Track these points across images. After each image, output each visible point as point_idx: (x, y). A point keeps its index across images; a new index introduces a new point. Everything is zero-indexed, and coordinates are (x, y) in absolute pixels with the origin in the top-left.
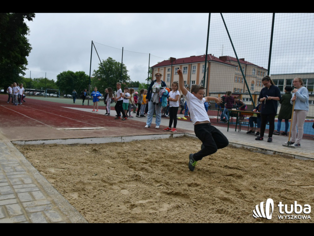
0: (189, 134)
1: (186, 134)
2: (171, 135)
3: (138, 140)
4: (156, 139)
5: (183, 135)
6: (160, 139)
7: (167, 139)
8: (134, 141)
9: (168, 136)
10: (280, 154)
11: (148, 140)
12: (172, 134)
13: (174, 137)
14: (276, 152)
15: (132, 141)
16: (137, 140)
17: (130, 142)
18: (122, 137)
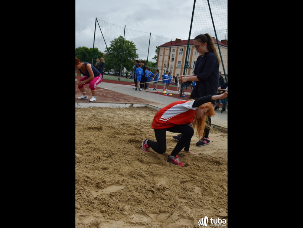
0: (149, 105)
1: (147, 105)
2: (131, 105)
3: (96, 107)
4: (115, 107)
5: (144, 105)
6: (119, 107)
7: (127, 108)
8: (91, 107)
9: (128, 106)
10: (219, 128)
11: (106, 107)
12: (133, 104)
13: (134, 107)
14: (215, 125)
15: (89, 107)
16: (94, 107)
17: (87, 108)
18: (79, 103)
